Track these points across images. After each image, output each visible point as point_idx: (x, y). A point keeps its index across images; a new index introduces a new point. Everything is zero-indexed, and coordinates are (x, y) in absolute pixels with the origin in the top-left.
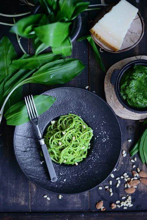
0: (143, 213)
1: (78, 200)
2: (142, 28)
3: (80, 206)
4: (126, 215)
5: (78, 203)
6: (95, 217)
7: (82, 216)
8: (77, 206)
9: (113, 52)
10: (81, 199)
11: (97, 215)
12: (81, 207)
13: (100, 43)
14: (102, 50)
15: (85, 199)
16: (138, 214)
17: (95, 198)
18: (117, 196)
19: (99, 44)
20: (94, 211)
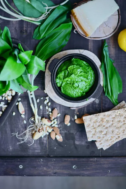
0: (96, 159)
1: (38, 146)
2: (117, 25)
3: (40, 151)
4: (80, 160)
5: (38, 148)
6: (52, 161)
7: (41, 160)
8: (36, 151)
9: (84, 37)
10: (41, 145)
11: (54, 160)
12: (40, 153)
13: (77, 25)
14: (76, 31)
15: (44, 145)
16: (91, 159)
17: (53, 144)
18: (73, 143)
19: (75, 25)
20: (52, 156)
